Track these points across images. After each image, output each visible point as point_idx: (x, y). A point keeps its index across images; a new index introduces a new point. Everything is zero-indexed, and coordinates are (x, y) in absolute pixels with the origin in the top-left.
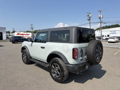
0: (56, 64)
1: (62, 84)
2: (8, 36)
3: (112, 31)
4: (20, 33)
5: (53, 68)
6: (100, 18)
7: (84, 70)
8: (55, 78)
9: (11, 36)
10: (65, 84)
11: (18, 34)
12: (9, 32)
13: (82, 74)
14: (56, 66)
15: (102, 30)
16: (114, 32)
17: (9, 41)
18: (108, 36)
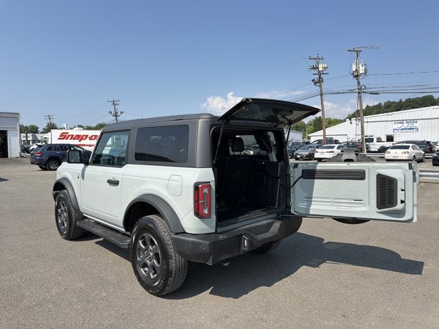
0: (148, 236)
1: (165, 300)
2: (29, 142)
3: (401, 122)
4: (71, 132)
5: (140, 249)
6: (357, 76)
7: (236, 254)
8: (146, 282)
9: (39, 141)
10: (175, 301)
11: (63, 136)
12: (34, 130)
13: (226, 264)
14: (148, 242)
15: (366, 119)
16: (410, 126)
17: (29, 160)
18: (390, 139)
